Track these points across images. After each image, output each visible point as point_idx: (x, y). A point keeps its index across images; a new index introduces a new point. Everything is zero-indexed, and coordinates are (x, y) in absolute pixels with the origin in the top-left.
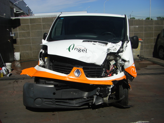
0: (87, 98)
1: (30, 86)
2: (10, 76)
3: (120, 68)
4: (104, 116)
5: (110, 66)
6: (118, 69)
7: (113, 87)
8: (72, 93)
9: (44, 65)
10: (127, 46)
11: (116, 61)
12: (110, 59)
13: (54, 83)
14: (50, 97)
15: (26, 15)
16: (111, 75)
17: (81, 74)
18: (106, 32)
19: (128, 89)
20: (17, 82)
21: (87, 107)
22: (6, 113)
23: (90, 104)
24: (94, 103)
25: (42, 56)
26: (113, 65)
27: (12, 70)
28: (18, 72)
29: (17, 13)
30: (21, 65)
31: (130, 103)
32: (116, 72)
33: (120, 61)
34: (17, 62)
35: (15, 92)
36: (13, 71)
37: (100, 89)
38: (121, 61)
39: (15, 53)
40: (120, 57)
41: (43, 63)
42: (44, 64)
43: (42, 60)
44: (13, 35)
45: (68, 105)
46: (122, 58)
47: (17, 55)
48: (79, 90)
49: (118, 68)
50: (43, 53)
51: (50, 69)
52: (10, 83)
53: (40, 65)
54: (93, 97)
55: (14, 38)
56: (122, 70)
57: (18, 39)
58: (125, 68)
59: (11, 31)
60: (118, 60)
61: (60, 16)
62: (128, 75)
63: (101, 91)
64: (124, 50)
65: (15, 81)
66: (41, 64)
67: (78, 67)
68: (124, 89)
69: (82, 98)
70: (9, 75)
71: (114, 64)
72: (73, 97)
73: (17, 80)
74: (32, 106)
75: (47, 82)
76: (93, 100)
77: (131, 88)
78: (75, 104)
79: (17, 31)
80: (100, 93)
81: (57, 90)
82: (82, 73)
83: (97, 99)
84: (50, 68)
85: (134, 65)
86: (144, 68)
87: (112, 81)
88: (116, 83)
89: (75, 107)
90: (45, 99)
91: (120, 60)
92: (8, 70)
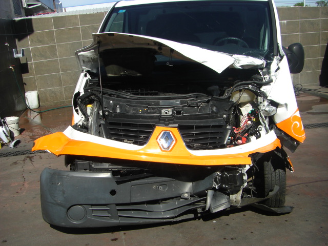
0: (192, 196)
1: (55, 176)
2: (15, 145)
3: (266, 122)
4: (232, 239)
5: (241, 117)
6: (260, 124)
7: (251, 168)
8: (154, 187)
9: (85, 123)
10: (278, 68)
11: (256, 105)
12: (240, 102)
13: (110, 167)
14: (103, 202)
15: (49, 10)
16: (244, 139)
17: (174, 142)
18: (226, 38)
19: (285, 171)
20: (31, 160)
21: (192, 216)
22: (6, 241)
23: (199, 210)
24: (209, 209)
25: (79, 103)
26: (248, 114)
27: (21, 131)
28: (33, 136)
29: (30, 7)
30: (41, 118)
31: (289, 200)
32: (256, 133)
33: (265, 106)
34: (32, 112)
35: (27, 186)
36: (24, 133)
37: (220, 176)
38: (268, 105)
39: (26, 94)
40: (265, 96)
41: (84, 119)
42: (85, 121)
43: (80, 112)
44: (20, 55)
45: (147, 215)
46: (268, 98)
47: (32, 98)
48: (172, 179)
49: (261, 121)
50: (81, 95)
51: (99, 134)
52: (15, 163)
53: (77, 124)
54: (206, 195)
55: (23, 62)
56: (269, 126)
57: (32, 64)
58: (278, 120)
59: (16, 47)
60: (261, 103)
61: (116, 6)
62: (285, 138)
63: (223, 180)
64: (273, 78)
65: (28, 157)
66: (79, 121)
67: (167, 125)
68: (275, 170)
69: (178, 197)
70: (13, 143)
71: (251, 113)
72: (159, 197)
73: (31, 155)
74: (63, 224)
75: (93, 166)
76: (206, 200)
77: (294, 168)
78: (162, 211)
79: (28, 46)
80: (222, 185)
81: (118, 183)
82: (176, 140)
83: (214, 197)
84: (99, 132)
85: (298, 114)
86: (305, 112)
87: (249, 156)
88: (257, 159)
89: (165, 220)
90: (92, 205)
91: (266, 103)
92: (11, 133)
